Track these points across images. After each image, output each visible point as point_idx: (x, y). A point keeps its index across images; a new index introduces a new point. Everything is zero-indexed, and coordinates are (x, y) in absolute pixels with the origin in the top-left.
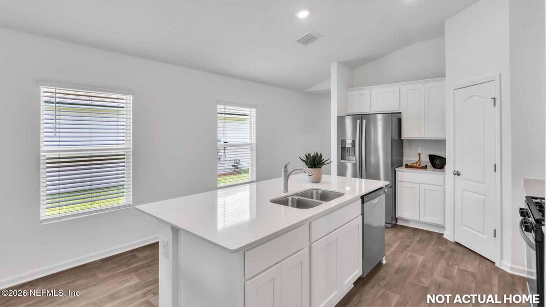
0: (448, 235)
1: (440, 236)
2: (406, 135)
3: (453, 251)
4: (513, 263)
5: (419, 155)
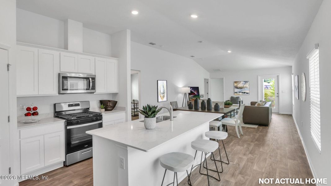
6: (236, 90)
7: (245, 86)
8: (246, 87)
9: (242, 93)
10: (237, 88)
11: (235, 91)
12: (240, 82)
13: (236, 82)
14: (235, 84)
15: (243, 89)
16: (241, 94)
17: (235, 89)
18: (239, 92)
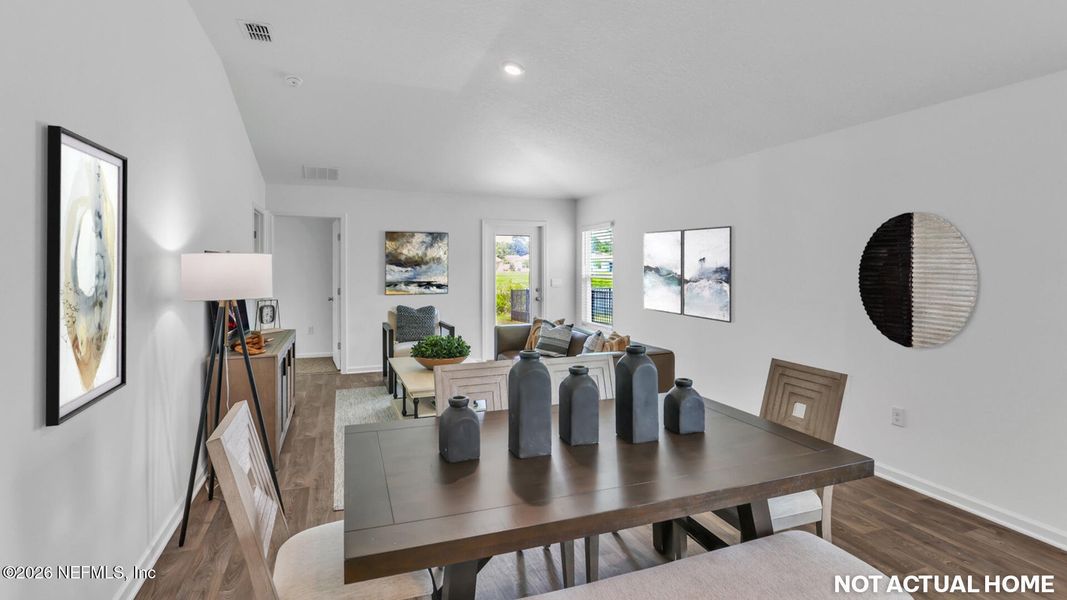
6: (397, 273)
7: (432, 253)
8: (438, 260)
9: (420, 285)
10: (399, 263)
11: (389, 278)
12: (412, 234)
13: (391, 236)
14: (391, 245)
15: (424, 267)
16: (413, 288)
17: (389, 267)
18: (408, 283)
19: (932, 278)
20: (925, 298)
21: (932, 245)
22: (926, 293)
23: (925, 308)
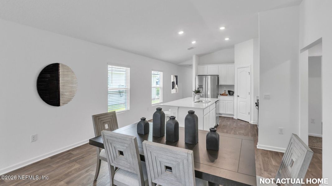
0: (235, 117)
1: (233, 118)
2: (220, 84)
3: (237, 121)
4: (254, 121)
5: (225, 90)
19: (66, 84)
20: (64, 90)
21: (66, 74)
22: (64, 88)
23: (64, 93)
